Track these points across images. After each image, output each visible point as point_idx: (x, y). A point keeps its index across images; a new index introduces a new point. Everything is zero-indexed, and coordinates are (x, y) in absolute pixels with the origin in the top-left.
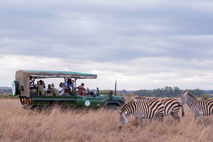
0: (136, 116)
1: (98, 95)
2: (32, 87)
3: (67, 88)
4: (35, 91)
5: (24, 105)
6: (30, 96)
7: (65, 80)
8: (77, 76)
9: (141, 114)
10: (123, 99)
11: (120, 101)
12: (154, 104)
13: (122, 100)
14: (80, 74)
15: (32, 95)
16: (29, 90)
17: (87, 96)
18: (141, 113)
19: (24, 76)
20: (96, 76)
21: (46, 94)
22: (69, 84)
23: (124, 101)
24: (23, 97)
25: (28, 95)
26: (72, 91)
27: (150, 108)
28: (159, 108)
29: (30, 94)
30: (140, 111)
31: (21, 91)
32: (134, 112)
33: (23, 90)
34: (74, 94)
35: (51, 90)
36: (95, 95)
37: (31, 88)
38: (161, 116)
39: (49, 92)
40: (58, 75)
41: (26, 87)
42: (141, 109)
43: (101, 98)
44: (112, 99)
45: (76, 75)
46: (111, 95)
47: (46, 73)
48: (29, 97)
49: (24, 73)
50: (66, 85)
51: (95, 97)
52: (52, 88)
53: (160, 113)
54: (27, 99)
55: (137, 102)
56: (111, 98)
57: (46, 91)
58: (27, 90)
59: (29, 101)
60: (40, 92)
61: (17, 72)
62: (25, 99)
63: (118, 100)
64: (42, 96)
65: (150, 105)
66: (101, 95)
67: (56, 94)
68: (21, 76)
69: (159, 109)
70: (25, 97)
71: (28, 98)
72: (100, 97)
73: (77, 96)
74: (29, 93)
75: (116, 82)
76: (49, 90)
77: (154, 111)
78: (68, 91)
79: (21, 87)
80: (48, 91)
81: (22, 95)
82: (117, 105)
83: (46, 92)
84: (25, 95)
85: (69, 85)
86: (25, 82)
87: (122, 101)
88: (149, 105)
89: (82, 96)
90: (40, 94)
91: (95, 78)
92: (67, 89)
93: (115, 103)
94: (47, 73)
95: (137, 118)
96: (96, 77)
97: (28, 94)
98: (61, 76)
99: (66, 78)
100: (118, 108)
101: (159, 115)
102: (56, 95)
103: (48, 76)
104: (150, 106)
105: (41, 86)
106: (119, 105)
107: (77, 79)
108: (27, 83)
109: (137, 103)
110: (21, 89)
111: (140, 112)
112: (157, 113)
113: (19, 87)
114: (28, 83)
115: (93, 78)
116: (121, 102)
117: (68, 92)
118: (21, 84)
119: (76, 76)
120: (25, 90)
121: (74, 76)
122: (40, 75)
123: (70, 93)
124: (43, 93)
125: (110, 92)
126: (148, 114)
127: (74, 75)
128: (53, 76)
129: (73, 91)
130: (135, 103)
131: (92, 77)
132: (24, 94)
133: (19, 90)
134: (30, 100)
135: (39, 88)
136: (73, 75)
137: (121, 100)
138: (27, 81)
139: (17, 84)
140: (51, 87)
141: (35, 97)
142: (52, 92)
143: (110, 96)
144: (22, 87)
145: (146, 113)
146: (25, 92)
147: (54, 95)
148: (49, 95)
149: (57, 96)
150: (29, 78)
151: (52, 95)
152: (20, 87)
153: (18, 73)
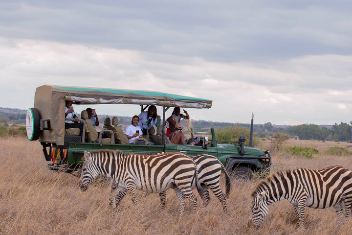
0: (293, 201)
1: (212, 145)
2: (70, 122)
3: (145, 127)
4: (75, 131)
5: (51, 162)
6: (65, 142)
7: (143, 110)
8: (169, 102)
9: (305, 197)
10: (267, 155)
11: (260, 160)
12: (335, 176)
13: (264, 157)
14: (174, 98)
15: (69, 141)
16: (63, 130)
17: (188, 147)
18: (305, 195)
19: (52, 98)
20: (210, 102)
21: (100, 140)
22: (150, 118)
23: (269, 159)
24: (49, 145)
25: (61, 142)
26: (155, 134)
27: (325, 184)
28: (345, 184)
29: (65, 137)
30: (303, 191)
31: (46, 132)
32: (287, 192)
33: (49, 128)
34: (161, 142)
35: (111, 131)
36: (206, 145)
37: (67, 126)
38: (349, 203)
39: (105, 135)
40: (128, 98)
41: (56, 122)
42: (306, 186)
43: (219, 152)
44: (242, 155)
45: (166, 99)
46: (241, 146)
47: (102, 93)
48: (63, 144)
49: (54, 93)
50: (145, 120)
51: (206, 148)
52: (113, 126)
53: (349, 196)
54: (59, 150)
55: (296, 171)
56: (241, 153)
57: (99, 133)
58: (59, 130)
59: (62, 154)
60: (87, 134)
61: (38, 89)
62: (53, 149)
63: (257, 157)
64: (91, 143)
65: (326, 179)
66: (220, 146)
67: (122, 140)
68: (47, 98)
69: (345, 189)
70: (55, 145)
71: (61, 148)
72: (217, 149)
73: (167, 145)
74: (63, 136)
75: (253, 117)
76: (107, 130)
77: (335, 191)
78: (148, 133)
79: (46, 123)
80: (104, 132)
81: (47, 140)
82: (254, 168)
83: (101, 136)
84: (54, 141)
85: (150, 121)
86: (56, 112)
87: (266, 159)
88: (322, 179)
89: (178, 146)
90: (87, 140)
91: (208, 107)
92: (146, 130)
93: (250, 164)
94: (103, 95)
95: (297, 206)
96: (209, 105)
97: (60, 138)
98: (134, 101)
99: (144, 106)
100: (255, 175)
101: (346, 200)
102: (120, 143)
103: (105, 101)
104: (325, 181)
105: (89, 123)
106: (259, 168)
107: (168, 108)
108: (59, 115)
109: (297, 173)
110: (46, 126)
111: (303, 194)
112: (341, 197)
113: (41, 123)
114: (61, 114)
115: (203, 108)
116: (263, 162)
117: (148, 136)
118: (47, 116)
119: (165, 102)
120: (53, 128)
121: (162, 102)
122: (88, 97)
123: (152, 139)
124: (93, 138)
125: (240, 140)
126: (321, 197)
127: (163, 100)
128: (116, 100)
129: (157, 134)
130: (292, 174)
131: (202, 106)
132: (51, 137)
133: (41, 129)
134: (65, 151)
135: (85, 126)
136: (160, 100)
137: (262, 157)
138: (60, 111)
139: (37, 115)
140: (111, 125)
141: (74, 146)
142: (113, 136)
143: (238, 148)
144: (49, 122)
145: (315, 196)
146: (53, 133)
147: (117, 141)
148: (106, 141)
149: (123, 144)
150: (63, 104)
151: (113, 142)
152: (44, 122)
153: (41, 91)
